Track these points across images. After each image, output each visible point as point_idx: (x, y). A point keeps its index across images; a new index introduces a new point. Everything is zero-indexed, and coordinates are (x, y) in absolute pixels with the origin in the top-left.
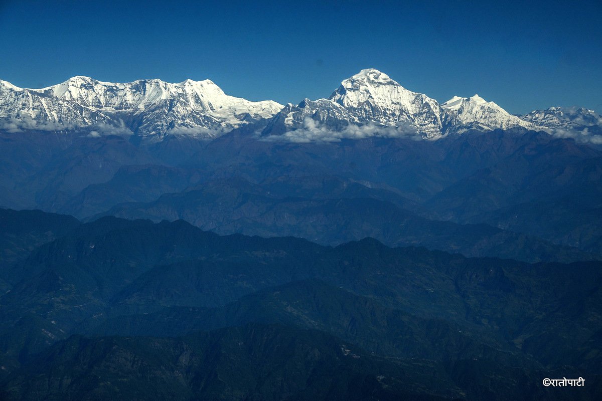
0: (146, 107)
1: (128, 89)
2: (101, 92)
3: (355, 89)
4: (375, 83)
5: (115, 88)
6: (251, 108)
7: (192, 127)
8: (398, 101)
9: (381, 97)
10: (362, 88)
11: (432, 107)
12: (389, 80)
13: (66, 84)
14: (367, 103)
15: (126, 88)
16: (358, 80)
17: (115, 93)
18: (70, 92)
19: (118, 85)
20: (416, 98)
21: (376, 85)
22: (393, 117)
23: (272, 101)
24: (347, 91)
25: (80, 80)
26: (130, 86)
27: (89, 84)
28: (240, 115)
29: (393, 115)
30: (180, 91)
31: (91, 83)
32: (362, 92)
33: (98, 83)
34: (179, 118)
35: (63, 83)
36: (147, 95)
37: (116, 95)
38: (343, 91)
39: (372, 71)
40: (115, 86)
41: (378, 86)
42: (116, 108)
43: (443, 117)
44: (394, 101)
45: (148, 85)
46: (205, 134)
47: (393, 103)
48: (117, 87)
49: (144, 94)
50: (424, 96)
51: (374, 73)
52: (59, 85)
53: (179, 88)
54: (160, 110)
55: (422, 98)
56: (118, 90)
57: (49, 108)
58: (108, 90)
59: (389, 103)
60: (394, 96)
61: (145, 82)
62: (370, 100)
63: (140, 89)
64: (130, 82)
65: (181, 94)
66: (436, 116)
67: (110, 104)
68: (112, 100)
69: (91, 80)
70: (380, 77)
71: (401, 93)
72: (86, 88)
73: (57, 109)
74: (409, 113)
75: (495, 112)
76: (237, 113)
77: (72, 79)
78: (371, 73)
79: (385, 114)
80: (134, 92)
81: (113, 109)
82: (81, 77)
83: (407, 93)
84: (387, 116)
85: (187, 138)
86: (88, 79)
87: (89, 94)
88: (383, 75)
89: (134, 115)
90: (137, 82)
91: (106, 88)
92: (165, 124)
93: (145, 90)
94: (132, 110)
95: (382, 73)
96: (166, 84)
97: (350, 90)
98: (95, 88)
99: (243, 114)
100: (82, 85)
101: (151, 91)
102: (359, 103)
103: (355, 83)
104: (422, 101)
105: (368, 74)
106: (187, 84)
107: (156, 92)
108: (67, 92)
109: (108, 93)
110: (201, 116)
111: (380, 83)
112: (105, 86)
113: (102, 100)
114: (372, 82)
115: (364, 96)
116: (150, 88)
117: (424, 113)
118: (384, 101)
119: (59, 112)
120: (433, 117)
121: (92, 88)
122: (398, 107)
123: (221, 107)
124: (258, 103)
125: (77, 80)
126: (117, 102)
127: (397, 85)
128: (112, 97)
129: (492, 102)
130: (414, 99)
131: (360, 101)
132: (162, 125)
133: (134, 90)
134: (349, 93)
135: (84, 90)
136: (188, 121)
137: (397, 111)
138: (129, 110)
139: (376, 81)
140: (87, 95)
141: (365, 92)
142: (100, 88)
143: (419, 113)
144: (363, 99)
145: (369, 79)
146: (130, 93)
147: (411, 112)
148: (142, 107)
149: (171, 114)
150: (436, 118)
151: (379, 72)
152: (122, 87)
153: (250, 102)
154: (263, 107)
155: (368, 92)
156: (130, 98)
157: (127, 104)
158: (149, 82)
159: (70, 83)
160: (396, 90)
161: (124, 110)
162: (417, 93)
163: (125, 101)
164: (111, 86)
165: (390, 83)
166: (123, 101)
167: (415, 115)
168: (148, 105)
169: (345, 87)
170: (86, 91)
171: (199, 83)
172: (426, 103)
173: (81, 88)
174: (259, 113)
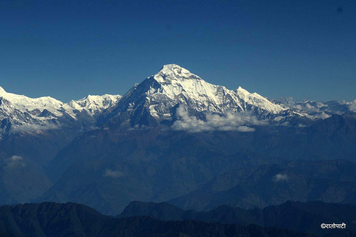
3: (168, 83)
4: (180, 77)
6: (34, 104)
7: (21, 124)
8: (204, 93)
9: (188, 90)
10: (173, 82)
11: (233, 98)
12: (191, 74)
14: (181, 95)
16: (169, 75)
20: (218, 91)
21: (181, 79)
22: (204, 108)
23: (49, 97)
24: (162, 85)
28: (33, 111)
29: (203, 106)
32: (175, 86)
38: (157, 86)
39: (174, 67)
41: (183, 80)
44: (201, 93)
47: (200, 95)
50: (224, 88)
51: (176, 68)
55: (223, 91)
59: (197, 95)
60: (199, 89)
62: (183, 93)
66: (238, 106)
70: (182, 71)
71: (204, 86)
74: (215, 104)
75: (261, 102)
76: (30, 110)
78: (174, 68)
79: (197, 104)
83: (209, 85)
84: (199, 107)
88: (184, 71)
95: (182, 68)
97: (164, 84)
99: (35, 110)
102: (175, 96)
103: (166, 78)
104: (224, 93)
105: (172, 69)
110: (22, 113)
111: (184, 77)
114: (178, 77)
115: (177, 89)
117: (228, 103)
118: (191, 94)
120: (236, 107)
122: (204, 98)
124: (37, 100)
127: (199, 79)
130: (216, 91)
131: (176, 94)
134: (165, 87)
136: (15, 118)
137: (206, 102)
139: (180, 75)
141: (176, 85)
143: (224, 104)
145: (175, 74)
147: (217, 103)
149: (1, 113)
150: (239, 108)
151: (180, 67)
153: (30, 99)
154: (44, 103)
155: (180, 85)
160: (199, 83)
162: (218, 86)
165: (192, 77)
167: (221, 106)
169: (158, 81)
172: (228, 94)
174: (45, 108)
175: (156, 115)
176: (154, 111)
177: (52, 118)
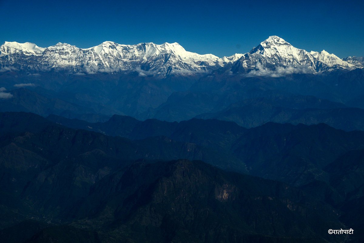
0: (148, 58)
1: (135, 48)
2: (120, 50)
3: (268, 47)
4: (278, 44)
5: (127, 48)
6: (201, 58)
7: (180, 69)
8: (291, 54)
9: (282, 52)
10: (272, 46)
11: (309, 57)
12: (285, 42)
13: (101, 46)
14: (276, 55)
15: (134, 47)
16: (270, 42)
17: (128, 51)
18: (104, 50)
19: (129, 46)
20: (300, 52)
21: (278, 45)
22: (290, 62)
23: (211, 54)
24: (264, 48)
25: (109, 43)
26: (136, 47)
27: (113, 45)
28: (197, 62)
29: (289, 61)
30: (163, 49)
31: (114, 45)
32: (272, 49)
33: (118, 45)
34: (172, 64)
35: (100, 45)
36: (147, 52)
37: (129, 52)
38: (262, 48)
39: (275, 37)
41: (280, 46)
42: (130, 59)
43: (316, 62)
44: (289, 54)
45: (146, 46)
46: (187, 73)
47: (288, 55)
48: (129, 47)
49: (145, 51)
50: (304, 51)
51: (277, 38)
52: (97, 46)
53: (162, 47)
54: (160, 60)
55: (304, 52)
56: (129, 49)
57: (103, 60)
58: (124, 49)
59: (286, 55)
60: (289, 51)
61: (145, 44)
62: (277, 53)
63: (142, 48)
64: (136, 44)
65: (164, 51)
66: (312, 62)
67: (126, 57)
68: (127, 54)
69: (115, 44)
70: (280, 40)
71: (292, 49)
72: (112, 48)
73: (108, 60)
74: (297, 60)
75: (335, 59)
76: (196, 61)
77: (104, 43)
78: (275, 38)
79: (285, 61)
80: (139, 50)
81: (128, 60)
83: (295, 49)
84: (286, 62)
85: (180, 76)
86: (113, 43)
87: (114, 51)
88: (281, 40)
89: (142, 63)
90: (140, 44)
91: (123, 48)
92: (165, 68)
93: (145, 49)
94: (139, 60)
95: (280, 38)
96: (156, 45)
97: (266, 48)
98: (117, 48)
99: (198, 62)
100: (110, 46)
102: (272, 55)
103: (268, 44)
104: (304, 53)
105: (274, 39)
106: (166, 45)
107: (152, 50)
108: (103, 50)
109: (124, 51)
110: (183, 63)
111: (280, 44)
112: (122, 46)
113: (121, 54)
114: (276, 43)
115: (274, 51)
116: (148, 48)
117: (305, 60)
118: (283, 54)
119: (109, 62)
120: (310, 62)
121: (115, 48)
122: (291, 57)
123: (185, 58)
124: (204, 55)
125: (107, 44)
126: (130, 56)
127: (290, 45)
128: (126, 53)
129: (333, 54)
130: (299, 53)
131: (272, 54)
132: (164, 68)
133: (139, 49)
134: (266, 50)
135: (111, 49)
136: (177, 66)
137: (291, 59)
138: (138, 60)
139: (278, 42)
140: (113, 52)
141: (274, 49)
142: (119, 47)
143: (303, 60)
144: (273, 53)
145: (274, 42)
146: (136, 51)
147: (298, 60)
148: (145, 58)
149: (168, 62)
150: (312, 63)
151: (279, 38)
152: (132, 47)
153: (200, 55)
154: (207, 58)
155: (275, 49)
156: (137, 53)
157: (136, 57)
158: (147, 44)
159: (103, 45)
160: (289, 47)
161: (134, 60)
162: (301, 50)
163: (135, 55)
164: (126, 47)
165: (286, 44)
166: (133, 55)
167: (301, 61)
168: (149, 57)
169: (263, 46)
170: (112, 50)
171: (172, 44)
172: (306, 54)
173: (109, 48)
174: (206, 61)
175: (246, 66)
176: (246, 64)
177: (204, 66)
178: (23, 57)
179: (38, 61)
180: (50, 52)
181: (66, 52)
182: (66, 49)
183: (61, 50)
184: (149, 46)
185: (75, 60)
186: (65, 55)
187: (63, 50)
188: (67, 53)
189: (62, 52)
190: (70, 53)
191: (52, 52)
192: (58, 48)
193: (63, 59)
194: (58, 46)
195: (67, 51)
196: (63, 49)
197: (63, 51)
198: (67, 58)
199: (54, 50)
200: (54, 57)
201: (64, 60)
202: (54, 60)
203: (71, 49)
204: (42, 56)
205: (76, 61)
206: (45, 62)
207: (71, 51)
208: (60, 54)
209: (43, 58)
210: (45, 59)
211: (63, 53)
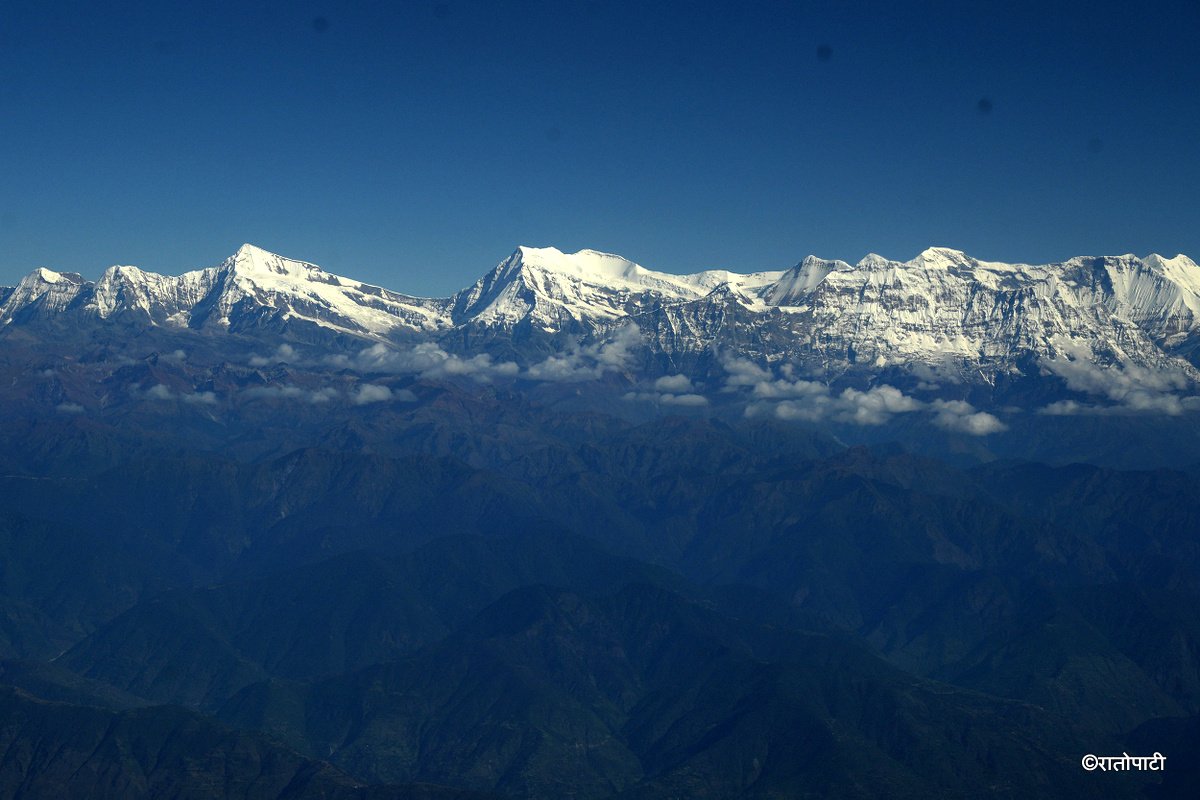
1: (1056, 279)
5: (1019, 277)
15: (1050, 276)
17: (1023, 291)
19: (1025, 268)
25: (942, 257)
26: (1059, 272)
27: (963, 266)
31: (966, 264)
33: (977, 265)
36: (1121, 296)
40: (1020, 272)
45: (1112, 271)
48: (1024, 275)
49: (1109, 291)
56: (1030, 281)
58: (1004, 283)
61: (1100, 262)
63: (1094, 277)
64: (1057, 262)
69: (965, 258)
72: (957, 278)
77: (925, 255)
80: (1074, 288)
82: (941, 249)
86: (958, 255)
90: (1076, 262)
91: (998, 277)
93: (1108, 283)
98: (977, 277)
100: (950, 270)
101: (1127, 285)
106: (1161, 265)
109: (1005, 290)
112: (994, 271)
116: (1122, 279)
125: (936, 258)
133: (1073, 283)
142: (986, 274)
146: (1065, 291)
152: (1042, 276)
158: (1111, 261)
159: (928, 266)
164: (1010, 273)
171: (1174, 262)
173: (949, 278)
178: (737, 318)
179: (796, 336)
180: (839, 295)
181: (911, 298)
182: (908, 282)
183: (884, 287)
184: (1125, 270)
185: (966, 333)
186: (912, 311)
187: (895, 287)
188: (915, 303)
189: (892, 297)
190: (930, 299)
191: (847, 298)
192: (874, 279)
193: (907, 327)
194: (870, 269)
195: (913, 292)
196: (898, 285)
197: (896, 292)
198: (922, 323)
199: (853, 286)
200: (863, 317)
201: (913, 334)
202: (873, 335)
203: (928, 285)
204: (808, 314)
205: (973, 337)
206: (829, 338)
207: (930, 291)
208: (885, 307)
209: (814, 321)
210: (825, 328)
211: (899, 303)
